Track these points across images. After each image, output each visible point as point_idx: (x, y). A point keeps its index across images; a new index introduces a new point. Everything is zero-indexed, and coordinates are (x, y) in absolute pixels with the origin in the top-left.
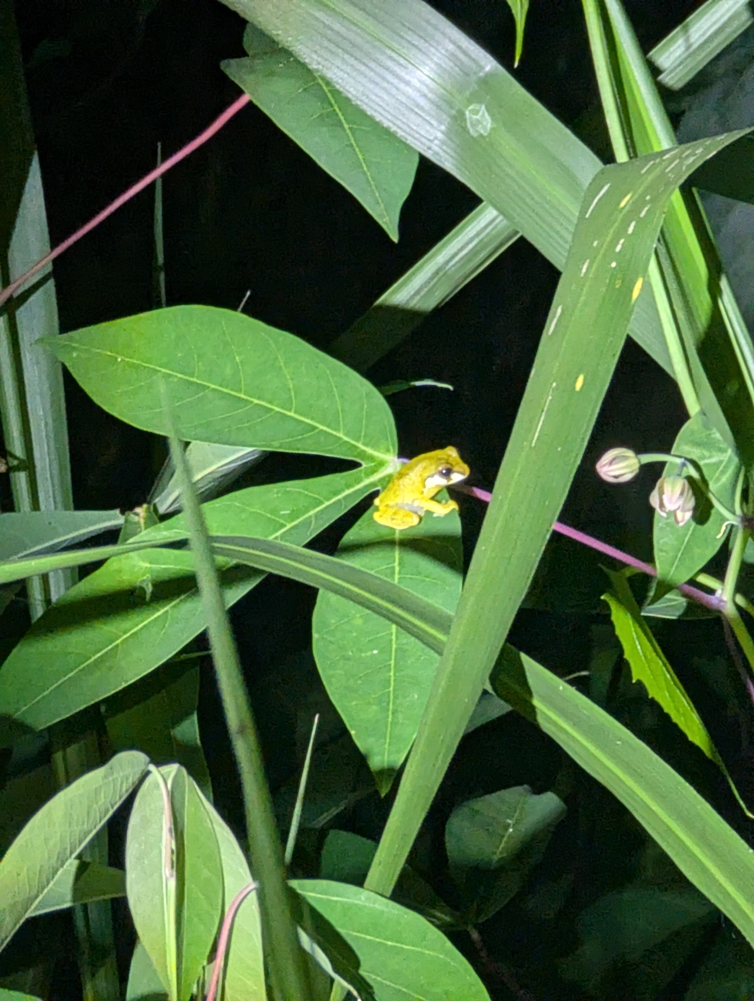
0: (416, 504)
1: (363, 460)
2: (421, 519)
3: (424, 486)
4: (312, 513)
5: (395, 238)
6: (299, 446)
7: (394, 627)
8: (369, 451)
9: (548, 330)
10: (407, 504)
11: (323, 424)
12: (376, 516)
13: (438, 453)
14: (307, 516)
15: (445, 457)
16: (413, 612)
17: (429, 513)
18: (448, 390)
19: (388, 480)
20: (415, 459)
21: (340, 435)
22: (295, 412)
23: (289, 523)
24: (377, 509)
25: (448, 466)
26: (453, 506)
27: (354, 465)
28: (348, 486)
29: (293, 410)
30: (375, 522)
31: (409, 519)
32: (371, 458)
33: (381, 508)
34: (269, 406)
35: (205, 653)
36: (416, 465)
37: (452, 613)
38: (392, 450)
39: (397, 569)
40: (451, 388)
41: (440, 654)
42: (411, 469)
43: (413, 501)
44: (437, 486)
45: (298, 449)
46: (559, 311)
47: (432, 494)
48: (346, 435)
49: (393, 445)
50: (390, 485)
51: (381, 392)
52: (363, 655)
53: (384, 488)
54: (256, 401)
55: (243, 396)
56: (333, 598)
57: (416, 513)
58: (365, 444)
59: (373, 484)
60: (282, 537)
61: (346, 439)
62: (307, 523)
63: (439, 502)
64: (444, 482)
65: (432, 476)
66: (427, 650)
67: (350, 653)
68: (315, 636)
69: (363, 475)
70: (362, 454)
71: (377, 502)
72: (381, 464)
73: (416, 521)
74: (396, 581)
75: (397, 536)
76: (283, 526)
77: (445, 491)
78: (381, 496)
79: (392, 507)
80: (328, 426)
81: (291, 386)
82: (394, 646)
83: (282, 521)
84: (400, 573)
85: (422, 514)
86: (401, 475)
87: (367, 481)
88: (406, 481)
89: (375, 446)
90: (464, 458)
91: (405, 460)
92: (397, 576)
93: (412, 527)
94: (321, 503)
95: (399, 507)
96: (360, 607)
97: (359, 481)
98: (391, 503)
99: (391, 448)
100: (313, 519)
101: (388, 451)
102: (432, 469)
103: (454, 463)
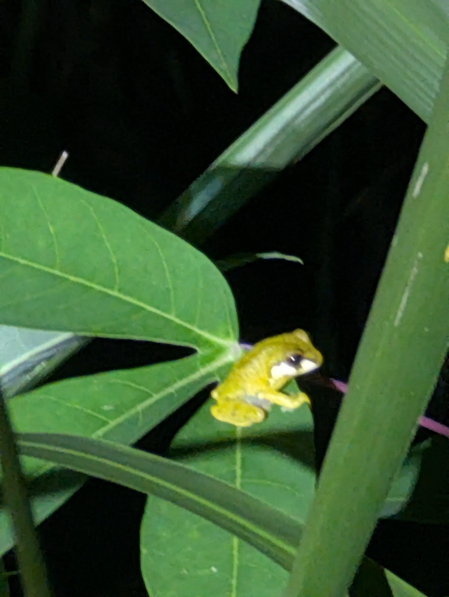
0: (261, 396)
1: (199, 346)
2: (266, 414)
3: (270, 376)
4: (140, 407)
5: (234, 87)
6: (125, 330)
7: (236, 541)
8: (206, 335)
9: (413, 191)
10: (251, 397)
11: (151, 305)
12: (215, 411)
13: (286, 338)
14: (133, 412)
15: (294, 342)
16: (258, 522)
17: (276, 407)
18: (298, 263)
19: (228, 369)
20: (259, 345)
21: (171, 317)
22: (120, 290)
23: (112, 419)
24: (215, 403)
25: (299, 353)
26: (303, 399)
27: (188, 352)
28: (181, 377)
29: (117, 287)
30: (213, 418)
31: (251, 415)
32: (207, 343)
33: (220, 402)
34: (88, 284)
35: (14, 573)
36: (260, 352)
37: (301, 521)
38: (232, 334)
39: (239, 472)
40: (299, 260)
41: (288, 569)
42: (254, 356)
43: (257, 394)
44: (285, 376)
45: (124, 333)
46: (425, 169)
47: (280, 385)
48: (178, 316)
49: (233, 328)
50: (231, 376)
51: (219, 266)
52: (200, 573)
53: (223, 378)
54: (72, 278)
55: (57, 272)
56: (164, 506)
57: (260, 407)
58: (200, 328)
59: (210, 375)
60: (105, 436)
61: (178, 321)
62: (133, 421)
63: (287, 394)
64: (291, 371)
65: (278, 364)
66: (274, 565)
67: (185, 571)
68: (144, 551)
69: (198, 363)
70: (198, 340)
71: (215, 394)
72: (220, 350)
73: (260, 416)
74: (238, 485)
75: (239, 434)
76: (105, 423)
77: (294, 382)
78: (220, 388)
79: (233, 400)
80: (158, 308)
81: (114, 261)
82: (236, 562)
83: (104, 418)
84: (242, 477)
85: (267, 408)
86: (243, 363)
87: (203, 371)
88: (249, 370)
89: (213, 330)
90: (316, 342)
91: (248, 347)
92: (238, 481)
93: (256, 424)
94: (149, 396)
95: (242, 400)
96: (197, 517)
97: (194, 370)
98: (230, 395)
99: (231, 331)
100: (141, 417)
101: (227, 335)
102: (280, 356)
103: (304, 349)
